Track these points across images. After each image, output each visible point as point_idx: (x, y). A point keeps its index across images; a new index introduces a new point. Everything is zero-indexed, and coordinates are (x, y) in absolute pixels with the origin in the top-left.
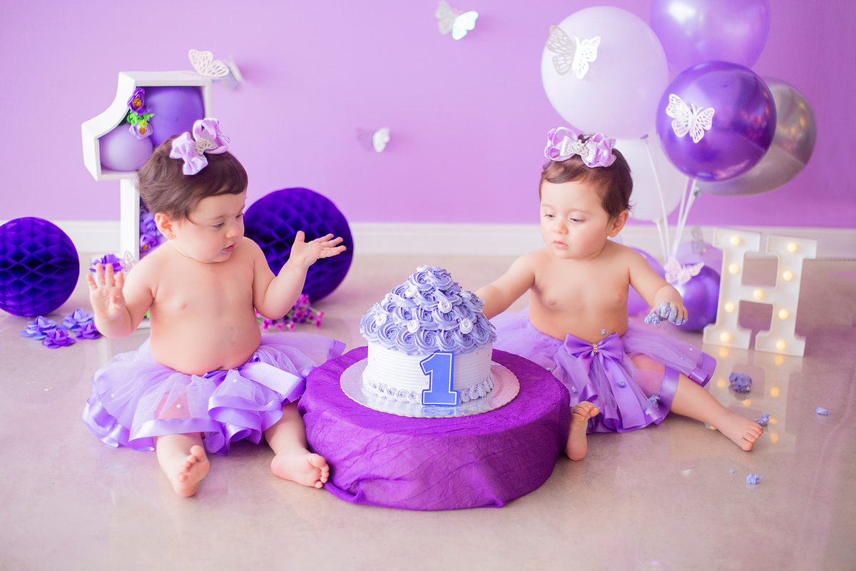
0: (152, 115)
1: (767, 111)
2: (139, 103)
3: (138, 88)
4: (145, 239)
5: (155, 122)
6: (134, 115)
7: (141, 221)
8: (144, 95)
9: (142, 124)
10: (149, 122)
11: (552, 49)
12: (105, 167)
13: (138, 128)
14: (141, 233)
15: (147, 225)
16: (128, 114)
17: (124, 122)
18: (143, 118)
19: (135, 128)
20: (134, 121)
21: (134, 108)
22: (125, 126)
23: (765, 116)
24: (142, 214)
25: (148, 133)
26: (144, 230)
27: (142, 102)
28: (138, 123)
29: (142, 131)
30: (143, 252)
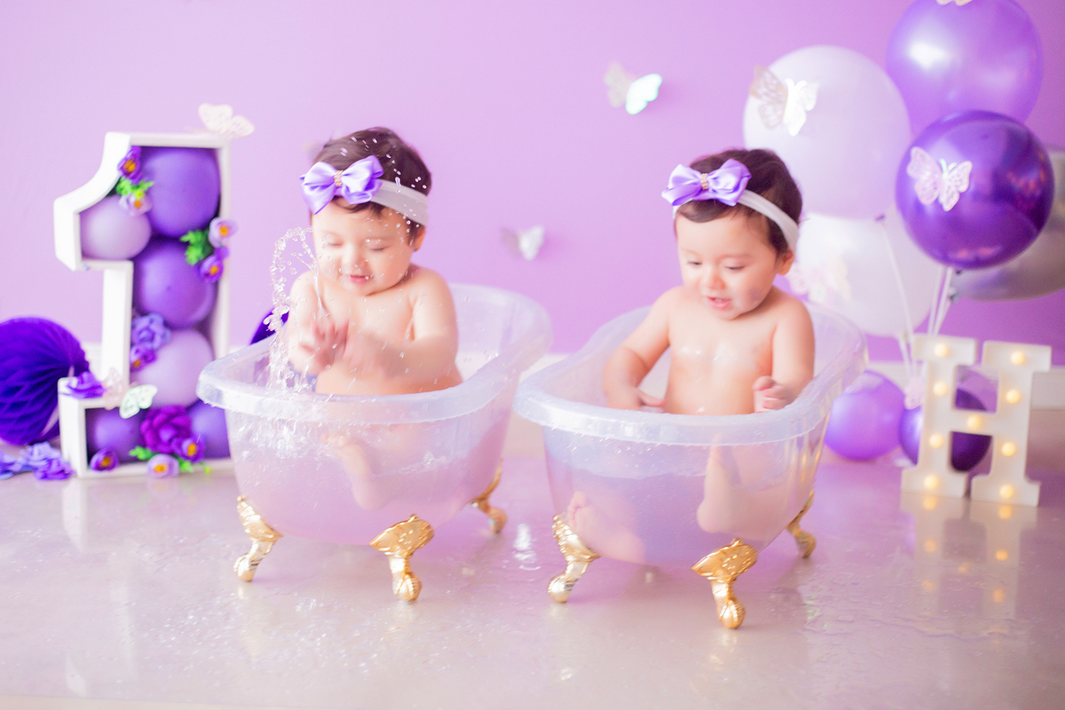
0: (150, 184)
1: (1042, 176)
2: (132, 167)
3: (134, 148)
4: (137, 351)
5: (155, 194)
6: (126, 184)
7: (133, 327)
8: (142, 157)
9: (137, 195)
10: (148, 193)
11: (759, 97)
12: (86, 254)
13: (132, 200)
14: (132, 345)
15: (140, 332)
16: (119, 182)
17: (113, 193)
18: (138, 187)
19: (128, 201)
20: (126, 192)
21: (126, 174)
22: (113, 199)
23: (1039, 183)
24: (133, 318)
25: (145, 208)
26: (136, 340)
27: (136, 165)
28: (133, 194)
29: (138, 205)
30: (134, 369)
